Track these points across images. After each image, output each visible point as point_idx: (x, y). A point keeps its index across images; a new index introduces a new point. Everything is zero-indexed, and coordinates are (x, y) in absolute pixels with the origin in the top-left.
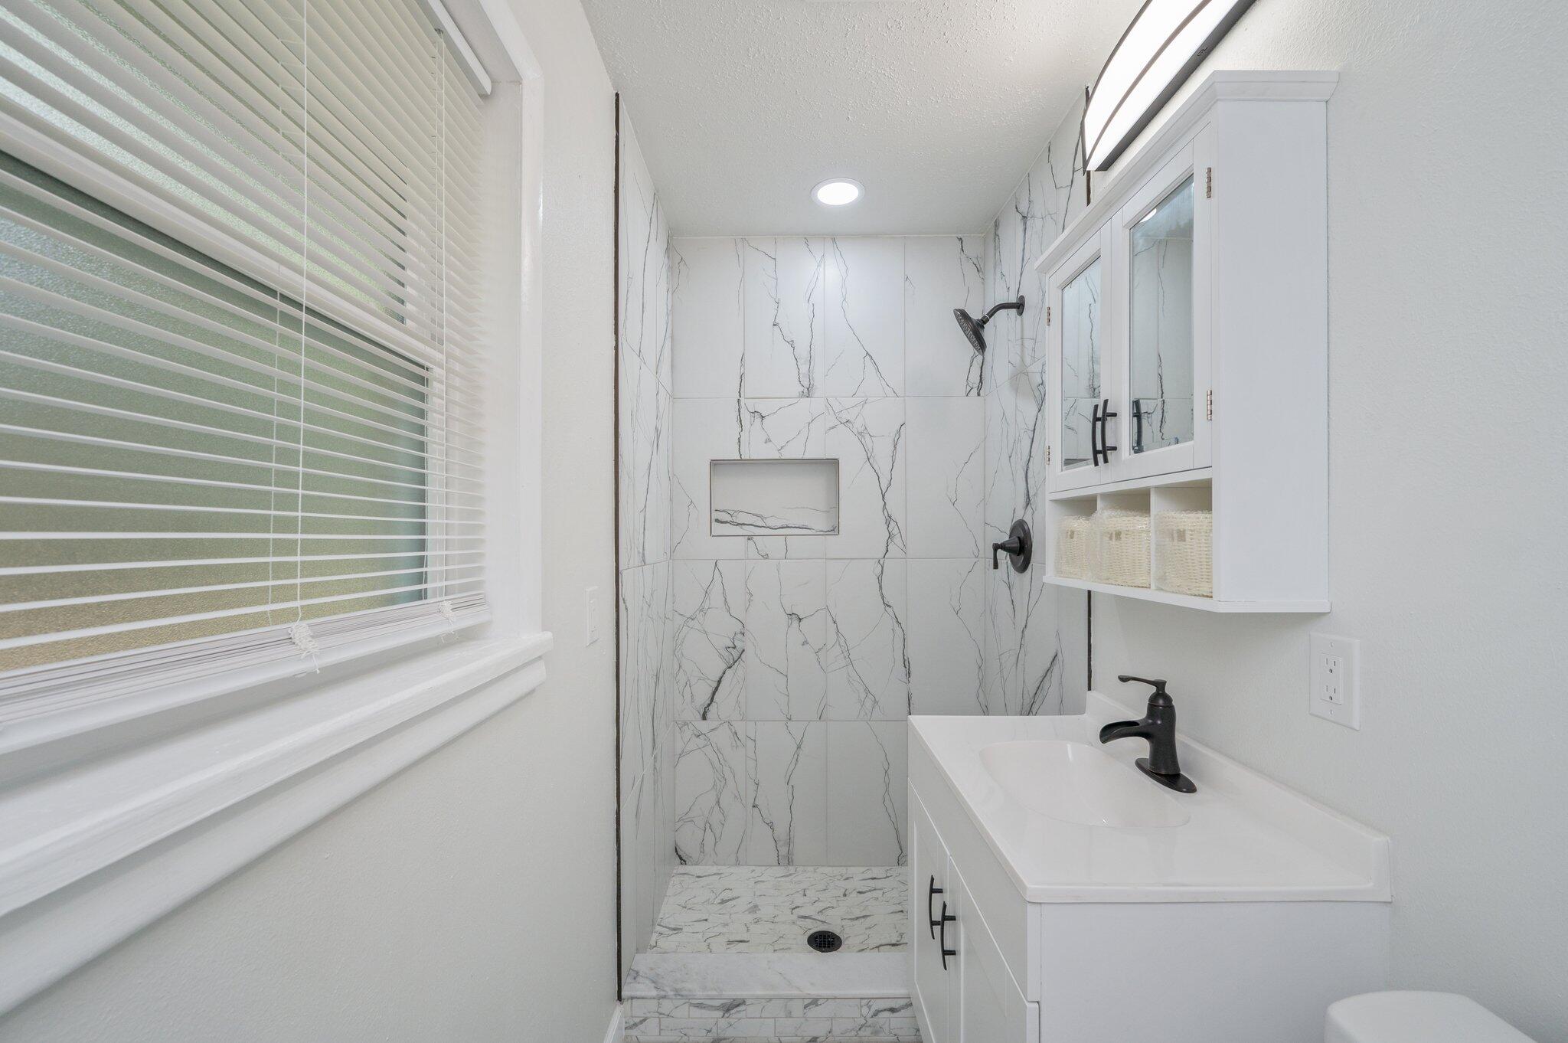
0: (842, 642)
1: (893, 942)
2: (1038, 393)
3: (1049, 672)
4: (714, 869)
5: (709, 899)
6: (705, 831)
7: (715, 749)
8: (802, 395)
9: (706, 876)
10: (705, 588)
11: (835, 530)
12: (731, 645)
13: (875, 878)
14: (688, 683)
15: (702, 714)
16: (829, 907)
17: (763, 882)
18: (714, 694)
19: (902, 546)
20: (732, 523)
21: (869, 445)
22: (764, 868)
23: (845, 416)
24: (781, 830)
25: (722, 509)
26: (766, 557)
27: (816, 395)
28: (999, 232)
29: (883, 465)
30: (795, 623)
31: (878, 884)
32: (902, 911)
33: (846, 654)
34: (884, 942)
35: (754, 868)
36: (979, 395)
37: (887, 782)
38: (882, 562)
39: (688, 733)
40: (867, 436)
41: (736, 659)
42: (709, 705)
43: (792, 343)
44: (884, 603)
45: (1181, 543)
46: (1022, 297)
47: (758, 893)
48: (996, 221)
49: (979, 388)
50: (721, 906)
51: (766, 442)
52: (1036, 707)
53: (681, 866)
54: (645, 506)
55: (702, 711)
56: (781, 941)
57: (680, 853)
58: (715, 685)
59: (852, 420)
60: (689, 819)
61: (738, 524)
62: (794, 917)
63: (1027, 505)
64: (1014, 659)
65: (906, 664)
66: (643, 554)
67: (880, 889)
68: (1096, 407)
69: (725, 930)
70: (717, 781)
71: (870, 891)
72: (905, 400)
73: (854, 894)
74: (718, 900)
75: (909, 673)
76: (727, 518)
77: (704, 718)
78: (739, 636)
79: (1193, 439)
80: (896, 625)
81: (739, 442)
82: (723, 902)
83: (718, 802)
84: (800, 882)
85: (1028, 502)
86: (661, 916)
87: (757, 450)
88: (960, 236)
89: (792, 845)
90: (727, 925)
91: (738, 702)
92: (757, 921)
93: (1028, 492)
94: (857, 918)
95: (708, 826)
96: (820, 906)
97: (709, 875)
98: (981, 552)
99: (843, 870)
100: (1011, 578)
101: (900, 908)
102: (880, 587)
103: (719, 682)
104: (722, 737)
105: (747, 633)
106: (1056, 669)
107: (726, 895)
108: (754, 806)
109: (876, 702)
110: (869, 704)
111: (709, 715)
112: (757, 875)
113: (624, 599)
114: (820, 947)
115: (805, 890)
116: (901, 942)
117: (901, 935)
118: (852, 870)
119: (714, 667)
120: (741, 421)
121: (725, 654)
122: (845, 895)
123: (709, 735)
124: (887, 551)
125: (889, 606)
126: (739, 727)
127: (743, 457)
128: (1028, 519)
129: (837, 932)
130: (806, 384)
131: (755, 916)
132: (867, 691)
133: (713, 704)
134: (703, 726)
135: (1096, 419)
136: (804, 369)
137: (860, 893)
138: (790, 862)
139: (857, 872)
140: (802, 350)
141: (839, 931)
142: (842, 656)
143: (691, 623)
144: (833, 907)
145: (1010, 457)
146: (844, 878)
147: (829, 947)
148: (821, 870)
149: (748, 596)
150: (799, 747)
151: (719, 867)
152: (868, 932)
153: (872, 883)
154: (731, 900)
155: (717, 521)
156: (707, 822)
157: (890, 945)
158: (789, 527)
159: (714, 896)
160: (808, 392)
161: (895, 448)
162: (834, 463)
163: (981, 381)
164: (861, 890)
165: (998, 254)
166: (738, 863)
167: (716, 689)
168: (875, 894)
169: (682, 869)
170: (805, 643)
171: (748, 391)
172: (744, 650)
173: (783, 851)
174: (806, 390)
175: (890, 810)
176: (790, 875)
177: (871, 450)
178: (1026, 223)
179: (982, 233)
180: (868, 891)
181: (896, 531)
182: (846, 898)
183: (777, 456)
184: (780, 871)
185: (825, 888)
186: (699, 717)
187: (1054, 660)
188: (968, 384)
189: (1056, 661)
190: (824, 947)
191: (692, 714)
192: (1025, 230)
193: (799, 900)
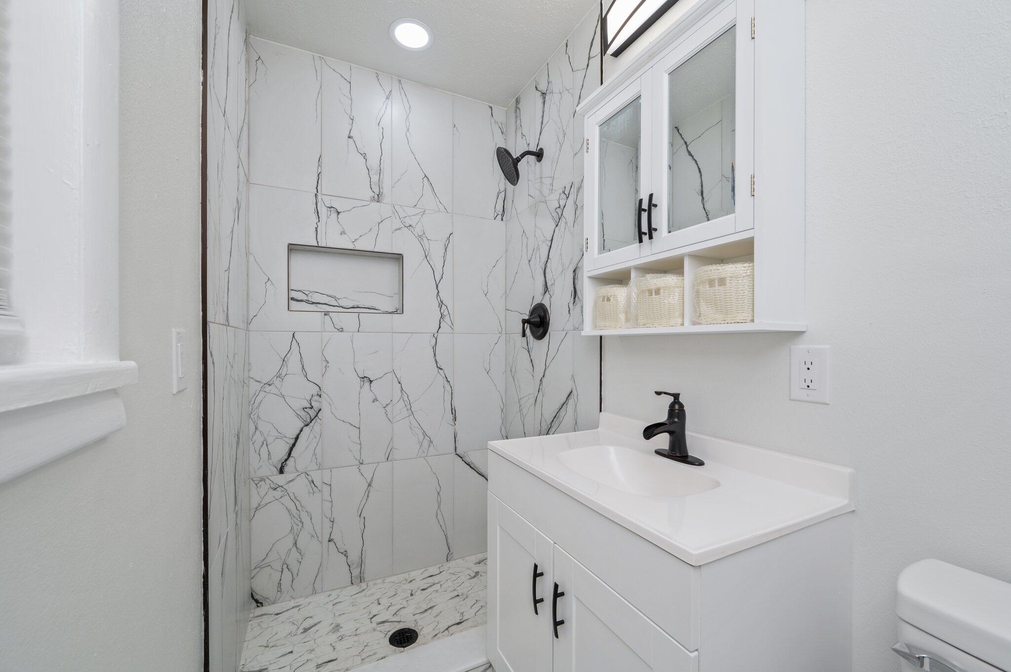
0: (406, 398)
1: (458, 621)
2: (556, 214)
3: (565, 405)
4: (292, 603)
5: (291, 632)
6: (282, 572)
7: (293, 498)
8: (373, 199)
9: (285, 611)
10: (283, 357)
11: (400, 311)
12: (310, 406)
13: (432, 576)
14: (265, 443)
15: (279, 468)
16: (401, 608)
17: (340, 602)
18: (291, 449)
19: (450, 324)
20: (307, 302)
21: (427, 247)
22: (339, 590)
23: (408, 222)
24: (354, 556)
25: (297, 289)
26: (341, 330)
27: (384, 201)
28: (520, 106)
29: (438, 263)
30: (367, 384)
31: (435, 579)
32: (458, 596)
33: (409, 407)
34: (450, 624)
35: (330, 592)
36: (502, 220)
37: (439, 501)
38: (435, 336)
39: (264, 487)
40: (425, 239)
41: (312, 417)
42: (286, 460)
43: (364, 156)
44: (437, 367)
45: (721, 288)
46: (541, 149)
47: (337, 614)
48: (517, 99)
49: (503, 215)
50: (303, 636)
51: (341, 234)
52: (553, 430)
53: (259, 609)
54: (229, 267)
55: (280, 466)
56: (367, 649)
57: (257, 597)
58: (292, 441)
59: (414, 225)
60: (267, 565)
61: (313, 303)
62: (374, 625)
63: (545, 292)
64: (532, 401)
65: (453, 411)
66: (227, 314)
67: (437, 583)
68: (641, 201)
69: (311, 656)
70: (294, 525)
71: (431, 586)
72: (452, 216)
73: (419, 592)
74: (301, 630)
75: (455, 418)
76: (304, 297)
77: (281, 471)
78: (317, 398)
79: (734, 212)
80: (446, 383)
81: (317, 231)
82: (306, 630)
83: (295, 544)
84: (373, 594)
85: (546, 289)
86: (242, 662)
87: (333, 240)
88: (491, 105)
89: (363, 567)
90: (313, 650)
91: (315, 454)
92: (341, 638)
93: (546, 283)
94: (426, 611)
95: (285, 566)
96: (393, 609)
97: (288, 610)
98: (504, 330)
99: (406, 576)
100: (531, 345)
101: (456, 593)
102: (435, 355)
103: (297, 438)
104: (299, 487)
105: (323, 395)
106: (571, 401)
107: (307, 624)
108: (329, 541)
109: (431, 442)
110: (426, 443)
111: (286, 469)
112: (333, 598)
113: (211, 352)
114: (401, 643)
115: (378, 600)
116: (464, 619)
117: (462, 614)
118: (413, 574)
119: (292, 426)
120: (318, 213)
121: (303, 414)
122: (412, 595)
123: (285, 487)
124: (440, 327)
125: (441, 369)
126: (316, 476)
127: (321, 244)
128: (546, 303)
129: (412, 627)
130: (377, 191)
131: (339, 634)
132: (425, 434)
133: (291, 459)
134: (280, 479)
135: (640, 210)
136: (375, 178)
137: (423, 590)
138: (361, 579)
139: (416, 574)
140: (373, 162)
141: (414, 626)
142: (405, 409)
143: (268, 388)
144: (404, 608)
145: (529, 261)
146: (408, 582)
147: (408, 641)
148: (388, 580)
149: (325, 363)
150: (369, 485)
151: (296, 600)
152: (436, 619)
153: (430, 580)
154: (313, 626)
155: (293, 299)
156: (284, 563)
157: (456, 624)
158: (360, 308)
159: (295, 627)
160: (378, 198)
161: (446, 251)
162: (398, 258)
163: (503, 211)
164: (423, 588)
165: (518, 121)
166: (315, 592)
167: (294, 445)
168: (437, 587)
169: (259, 611)
170: (375, 400)
171: (325, 188)
172: (320, 410)
173: (356, 572)
174: (376, 196)
175: (442, 523)
176: (364, 590)
177: (428, 249)
178: (545, 98)
179: (505, 107)
180: (429, 587)
181: (446, 313)
182: (412, 597)
183: (351, 247)
184: (355, 589)
185: (394, 593)
186: (276, 471)
187: (569, 396)
188: (495, 211)
189: (572, 396)
190: (405, 642)
191: (268, 470)
192: (544, 103)
193: (375, 609)
